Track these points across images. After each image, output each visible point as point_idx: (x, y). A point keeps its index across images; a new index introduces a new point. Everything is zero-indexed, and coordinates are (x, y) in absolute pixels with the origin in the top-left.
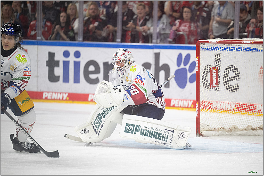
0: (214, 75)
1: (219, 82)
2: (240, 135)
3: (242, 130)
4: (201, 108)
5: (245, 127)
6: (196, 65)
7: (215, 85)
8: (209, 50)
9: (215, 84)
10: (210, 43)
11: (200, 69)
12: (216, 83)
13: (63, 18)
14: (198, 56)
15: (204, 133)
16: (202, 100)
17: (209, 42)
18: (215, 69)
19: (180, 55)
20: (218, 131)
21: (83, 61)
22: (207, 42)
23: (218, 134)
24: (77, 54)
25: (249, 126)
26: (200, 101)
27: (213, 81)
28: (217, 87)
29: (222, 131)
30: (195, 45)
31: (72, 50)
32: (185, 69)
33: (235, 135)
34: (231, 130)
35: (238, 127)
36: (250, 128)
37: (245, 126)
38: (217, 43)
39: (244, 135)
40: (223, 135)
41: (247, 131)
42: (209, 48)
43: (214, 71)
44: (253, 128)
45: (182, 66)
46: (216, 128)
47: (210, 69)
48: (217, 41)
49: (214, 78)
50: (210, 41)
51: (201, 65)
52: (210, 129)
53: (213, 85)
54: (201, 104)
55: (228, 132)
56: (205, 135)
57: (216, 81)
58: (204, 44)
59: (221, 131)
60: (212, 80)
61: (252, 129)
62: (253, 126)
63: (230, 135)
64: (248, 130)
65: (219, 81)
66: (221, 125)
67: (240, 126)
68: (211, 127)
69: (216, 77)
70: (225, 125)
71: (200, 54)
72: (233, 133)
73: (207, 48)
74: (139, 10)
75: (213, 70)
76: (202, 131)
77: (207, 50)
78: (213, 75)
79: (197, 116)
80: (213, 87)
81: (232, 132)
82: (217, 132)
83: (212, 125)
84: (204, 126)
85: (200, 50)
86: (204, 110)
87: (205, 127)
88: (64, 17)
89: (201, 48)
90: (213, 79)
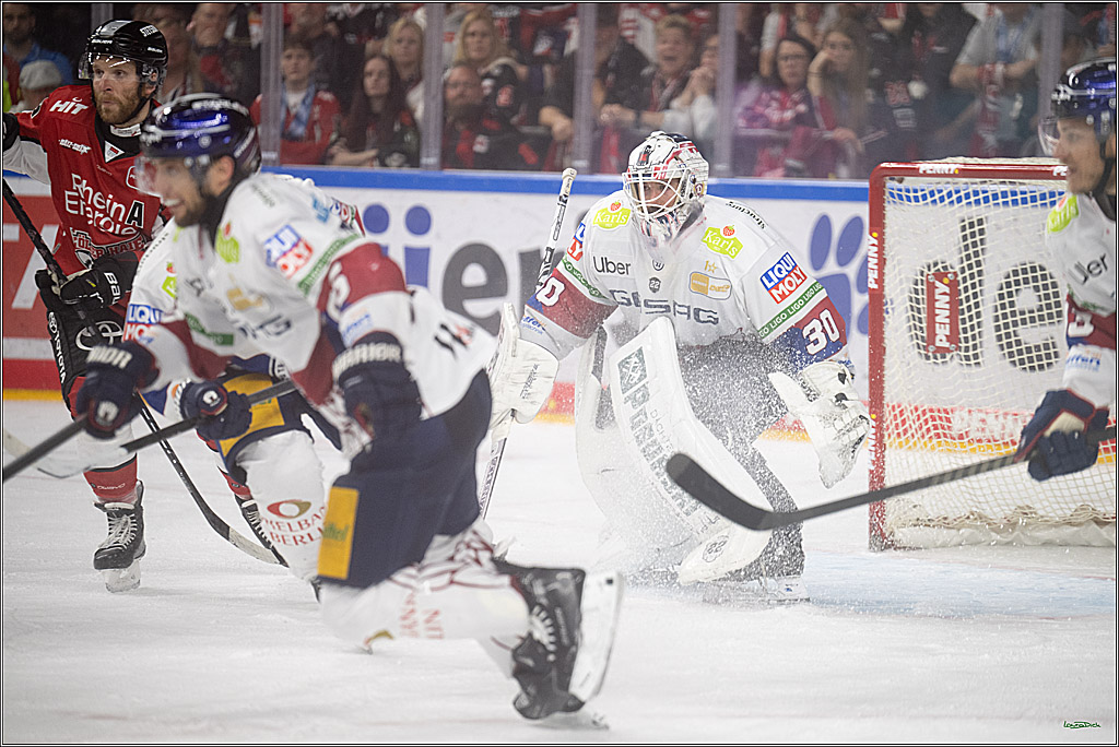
0: (942, 302)
1: (961, 331)
2: (1047, 544)
3: (1057, 525)
4: (889, 435)
5: (1069, 513)
6: (870, 265)
7: (947, 345)
8: (922, 202)
9: (944, 339)
10: (925, 174)
11: (883, 281)
12: (948, 334)
13: (376, 81)
14: (877, 229)
15: (902, 535)
16: (894, 403)
17: (921, 172)
18: (946, 281)
19: (824, 224)
20: (959, 530)
21: (441, 248)
22: (915, 173)
23: (956, 540)
24: (419, 221)
25: (1082, 508)
26: (887, 410)
27: (937, 325)
28: (955, 353)
29: (977, 527)
30: (866, 184)
31: (397, 203)
32: (844, 277)
33: (1029, 543)
34: (1012, 525)
35: (1041, 513)
36: (1089, 514)
37: (1070, 509)
38: (954, 175)
39: (1065, 544)
40: (977, 543)
41: (1075, 528)
42: (919, 194)
43: (942, 288)
44: (1100, 517)
45: (831, 267)
46: (951, 517)
47: (924, 279)
48: (953, 167)
49: (942, 316)
50: (923, 166)
51: (887, 262)
52: (926, 519)
53: (938, 344)
54: (888, 422)
55: (998, 531)
56: (904, 542)
57: (948, 326)
58: (901, 181)
59: (970, 526)
60: (935, 322)
61: (1098, 522)
62: (1103, 510)
63: (1007, 544)
64: (1079, 525)
65: (961, 326)
66: (971, 503)
67: (1048, 509)
68: (930, 512)
69: (947, 313)
70: (984, 506)
71: (886, 221)
72: (1022, 536)
73: (912, 195)
74: (665, 42)
75: (938, 284)
76: (895, 528)
77: (913, 203)
78: (937, 305)
79: (873, 468)
80: (939, 349)
81: (1016, 533)
82: (954, 532)
83: (934, 503)
84: (899, 509)
85: (886, 205)
86: (900, 444)
87: (905, 513)
88: (380, 74)
89: (887, 194)
90: (938, 319)
